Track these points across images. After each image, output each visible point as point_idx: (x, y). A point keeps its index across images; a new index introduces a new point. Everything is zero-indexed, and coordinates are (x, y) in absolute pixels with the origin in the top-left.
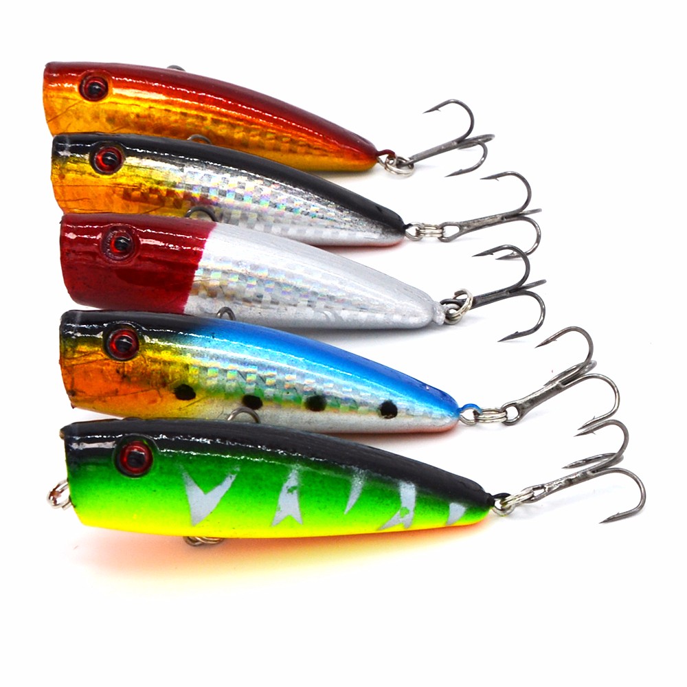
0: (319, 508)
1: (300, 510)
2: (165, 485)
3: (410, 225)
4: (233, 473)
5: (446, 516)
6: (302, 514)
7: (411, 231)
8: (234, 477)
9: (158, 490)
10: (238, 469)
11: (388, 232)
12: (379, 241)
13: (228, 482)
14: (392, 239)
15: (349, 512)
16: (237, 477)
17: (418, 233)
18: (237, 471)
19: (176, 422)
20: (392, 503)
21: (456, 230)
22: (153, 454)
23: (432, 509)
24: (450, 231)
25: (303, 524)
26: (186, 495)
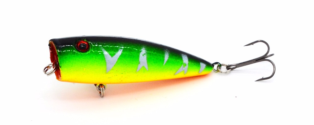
0: (154, 63)
1: (147, 63)
2: (96, 54)
5: (199, 68)
6: (148, 65)
8: (122, 50)
9: (94, 56)
13: (120, 52)
15: (165, 64)
18: (123, 48)
20: (180, 61)
23: (194, 64)
25: (148, 70)
26: (105, 58)
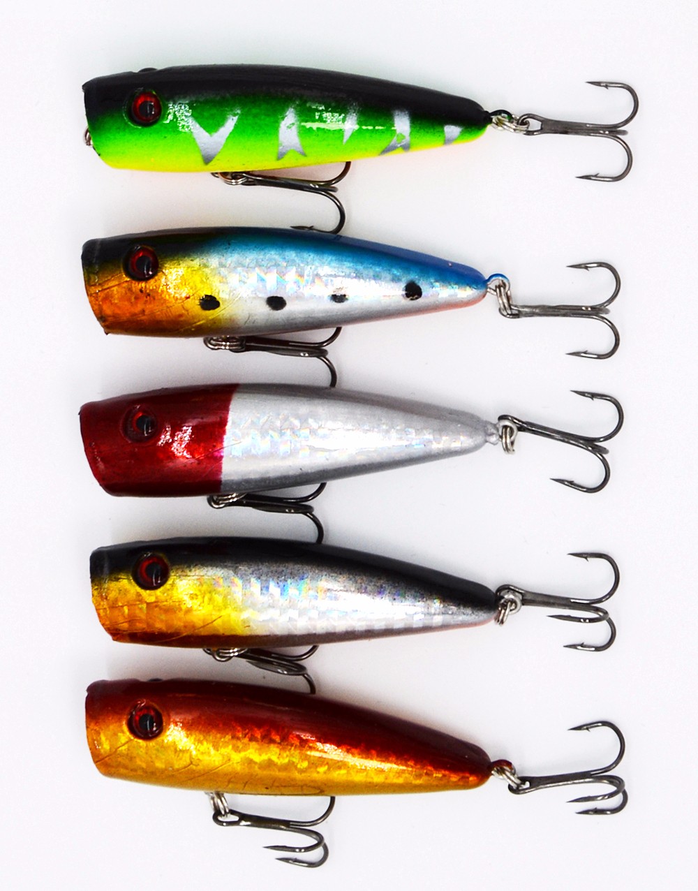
4: (235, 115)
8: (236, 118)
10: (239, 112)
13: (231, 124)
16: (238, 119)
18: (238, 114)
19: (184, 71)
22: (161, 103)
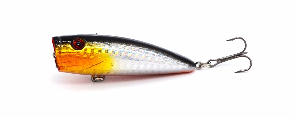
3: (197, 63)
7: (197, 65)
11: (191, 66)
12: (187, 69)
14: (192, 68)
17: (200, 66)
21: (215, 62)
24: (213, 63)
